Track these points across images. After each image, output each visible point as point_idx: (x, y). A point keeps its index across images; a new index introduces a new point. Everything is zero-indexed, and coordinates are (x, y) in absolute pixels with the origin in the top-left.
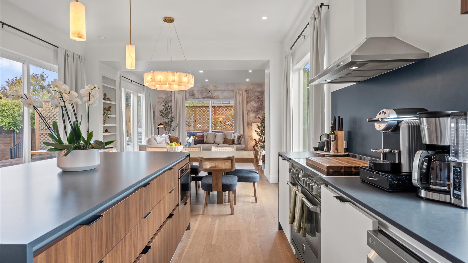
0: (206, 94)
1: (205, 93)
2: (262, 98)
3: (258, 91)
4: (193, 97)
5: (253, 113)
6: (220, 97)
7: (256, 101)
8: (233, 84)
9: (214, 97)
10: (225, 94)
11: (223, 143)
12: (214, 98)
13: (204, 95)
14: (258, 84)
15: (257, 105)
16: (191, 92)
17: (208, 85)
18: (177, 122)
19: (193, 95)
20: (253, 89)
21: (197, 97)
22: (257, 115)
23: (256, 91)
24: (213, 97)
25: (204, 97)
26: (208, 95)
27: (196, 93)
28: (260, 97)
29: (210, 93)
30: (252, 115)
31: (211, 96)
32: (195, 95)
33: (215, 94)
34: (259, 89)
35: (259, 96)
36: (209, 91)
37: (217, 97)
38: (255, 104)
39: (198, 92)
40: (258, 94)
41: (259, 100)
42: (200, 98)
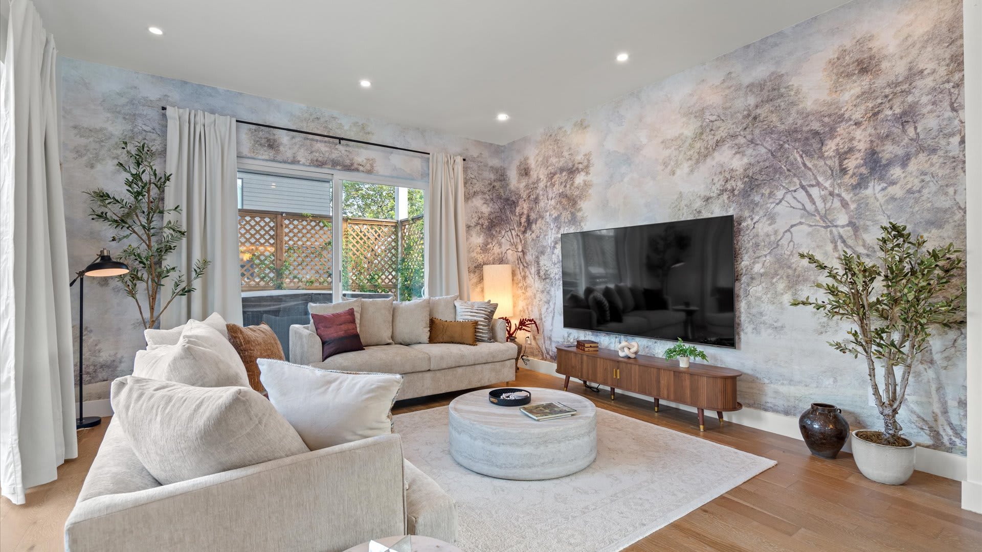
0: (327, 149)
1: (322, 148)
2: (501, 191)
3: (491, 167)
4: (271, 154)
5: (478, 234)
6: (380, 168)
7: (488, 197)
8: (421, 131)
9: (355, 166)
10: (397, 159)
11: (432, 340)
12: (357, 170)
13: (317, 151)
14: (491, 144)
15: (489, 209)
16: (263, 133)
17: (334, 118)
18: (197, 255)
19: (272, 145)
20: (479, 159)
21: (289, 155)
22: (490, 240)
23: (486, 166)
24: (352, 164)
25: (320, 159)
26: (335, 155)
27: (284, 138)
28: (497, 184)
29: (342, 148)
30: (478, 239)
31: (348, 162)
32: (281, 148)
33: (362, 155)
34: (495, 162)
35: (495, 184)
36: (340, 139)
37: (368, 167)
38: (485, 205)
39: (293, 137)
40: (492, 176)
41: (494, 195)
42: (303, 161)
